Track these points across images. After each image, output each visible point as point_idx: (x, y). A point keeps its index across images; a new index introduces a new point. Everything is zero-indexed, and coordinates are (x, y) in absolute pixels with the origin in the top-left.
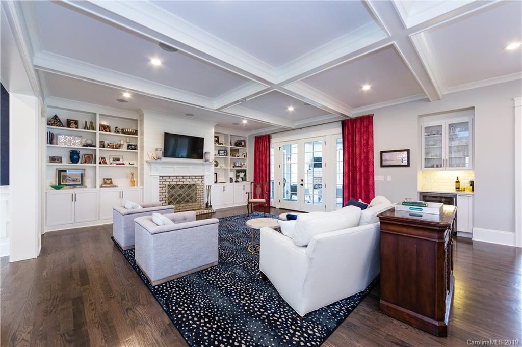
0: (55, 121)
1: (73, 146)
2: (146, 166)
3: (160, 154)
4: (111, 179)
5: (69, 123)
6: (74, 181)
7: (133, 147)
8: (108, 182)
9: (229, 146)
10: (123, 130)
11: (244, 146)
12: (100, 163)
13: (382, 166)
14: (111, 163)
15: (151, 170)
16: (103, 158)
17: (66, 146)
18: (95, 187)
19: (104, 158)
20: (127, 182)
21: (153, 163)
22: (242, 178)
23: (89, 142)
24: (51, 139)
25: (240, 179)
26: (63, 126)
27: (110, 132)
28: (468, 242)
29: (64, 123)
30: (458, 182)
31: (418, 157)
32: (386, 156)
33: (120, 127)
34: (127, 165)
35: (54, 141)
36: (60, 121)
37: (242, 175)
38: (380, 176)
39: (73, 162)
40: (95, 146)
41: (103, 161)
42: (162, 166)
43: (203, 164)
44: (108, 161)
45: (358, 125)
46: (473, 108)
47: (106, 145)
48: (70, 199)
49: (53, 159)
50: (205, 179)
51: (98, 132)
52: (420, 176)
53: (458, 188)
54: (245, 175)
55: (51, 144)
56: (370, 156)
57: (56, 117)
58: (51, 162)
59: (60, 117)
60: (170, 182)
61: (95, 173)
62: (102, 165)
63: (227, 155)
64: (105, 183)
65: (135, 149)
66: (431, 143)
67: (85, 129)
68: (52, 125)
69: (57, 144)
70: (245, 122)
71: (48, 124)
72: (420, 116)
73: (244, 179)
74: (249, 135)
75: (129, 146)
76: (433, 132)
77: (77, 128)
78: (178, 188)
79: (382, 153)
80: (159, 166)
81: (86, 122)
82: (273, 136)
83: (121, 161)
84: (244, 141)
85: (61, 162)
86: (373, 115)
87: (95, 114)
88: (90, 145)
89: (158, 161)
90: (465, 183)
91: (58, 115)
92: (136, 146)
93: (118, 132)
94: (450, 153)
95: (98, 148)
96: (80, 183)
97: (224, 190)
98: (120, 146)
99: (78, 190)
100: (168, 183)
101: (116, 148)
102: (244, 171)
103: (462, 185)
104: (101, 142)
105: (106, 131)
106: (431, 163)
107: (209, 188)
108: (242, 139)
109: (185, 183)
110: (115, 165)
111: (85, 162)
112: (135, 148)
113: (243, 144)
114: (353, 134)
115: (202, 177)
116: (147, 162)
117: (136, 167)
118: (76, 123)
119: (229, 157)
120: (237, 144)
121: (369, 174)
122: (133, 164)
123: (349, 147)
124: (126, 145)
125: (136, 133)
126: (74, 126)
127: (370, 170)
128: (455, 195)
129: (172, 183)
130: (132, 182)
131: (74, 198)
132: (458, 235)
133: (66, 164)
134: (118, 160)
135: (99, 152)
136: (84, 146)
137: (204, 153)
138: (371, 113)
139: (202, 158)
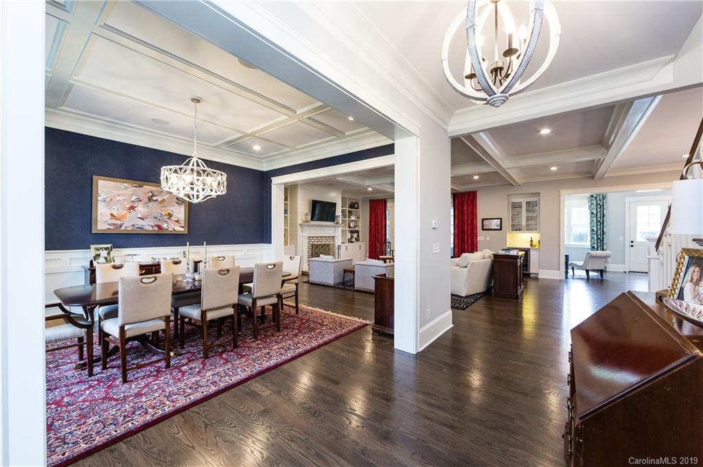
2: (299, 228)
3: (309, 217)
9: (348, 209)
11: (358, 208)
13: (483, 229)
15: (302, 232)
21: (305, 226)
25: (353, 240)
28: (536, 279)
30: (532, 241)
31: (507, 224)
32: (486, 222)
37: (355, 235)
38: (481, 237)
42: (309, 228)
45: (466, 198)
46: (539, 193)
50: (336, 240)
52: (508, 236)
53: (531, 245)
54: (358, 236)
56: (475, 222)
63: (346, 217)
66: (516, 213)
70: (370, 189)
72: (508, 195)
73: (357, 240)
74: (362, 198)
76: (516, 206)
79: (483, 220)
80: (307, 229)
82: (388, 200)
84: (358, 204)
86: (476, 192)
89: (307, 224)
90: (535, 242)
94: (527, 221)
97: (347, 250)
100: (312, 243)
102: (357, 232)
103: (534, 243)
106: (516, 228)
107: (339, 247)
108: (354, 201)
109: (323, 243)
113: (356, 206)
114: (462, 205)
115: (333, 237)
116: (300, 225)
119: (347, 219)
120: (352, 206)
121: (474, 236)
123: (458, 214)
127: (475, 232)
128: (529, 249)
129: (315, 243)
132: (531, 275)
137: (336, 216)
138: (475, 190)
139: (334, 221)
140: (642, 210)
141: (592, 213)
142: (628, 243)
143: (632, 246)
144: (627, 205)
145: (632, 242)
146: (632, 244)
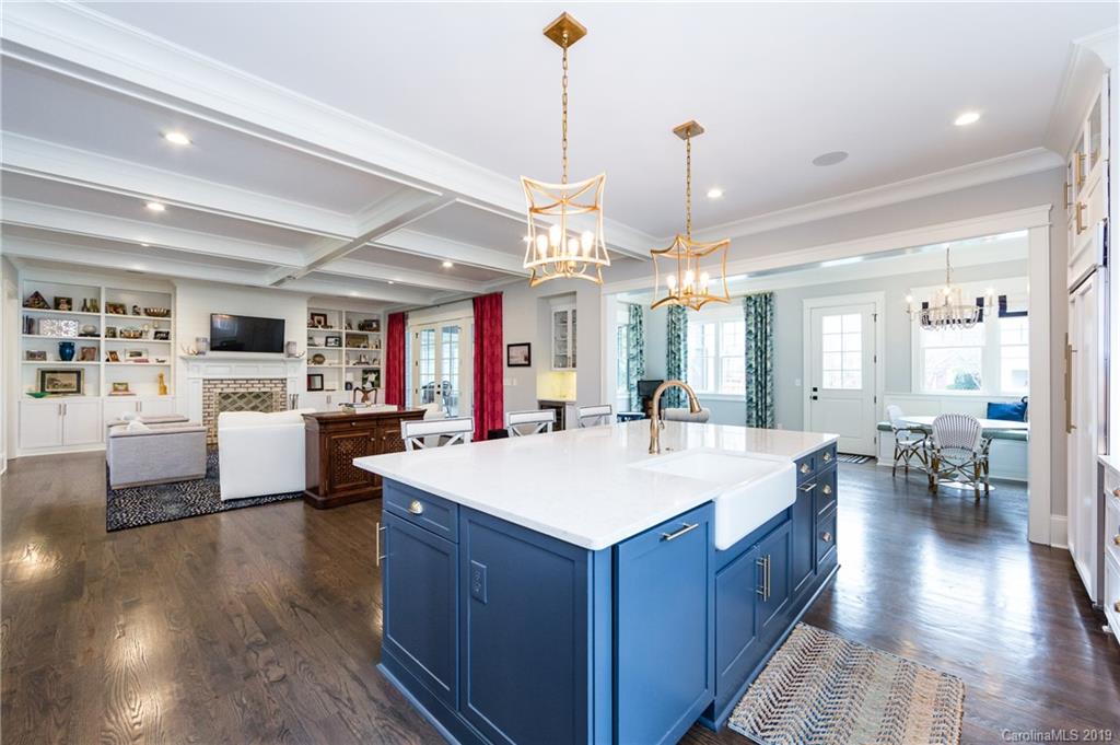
0: (36, 300)
1: (64, 336)
2: (181, 364)
4: (126, 384)
5: (57, 303)
6: (65, 386)
7: (163, 336)
8: (120, 389)
9: (344, 331)
10: (146, 310)
11: (377, 329)
12: (108, 360)
13: (509, 365)
14: (127, 360)
15: (188, 369)
16: (111, 353)
17: (54, 336)
18: (99, 395)
19: (115, 353)
20: (154, 389)
21: (191, 359)
22: (373, 383)
23: (90, 329)
24: (30, 326)
25: (368, 385)
26: (49, 308)
27: (124, 313)
29: (51, 302)
32: (513, 351)
33: (142, 306)
34: (152, 361)
35: (35, 328)
36: (43, 300)
37: (372, 377)
38: (508, 379)
39: (64, 359)
40: (99, 336)
41: (113, 357)
42: (207, 364)
43: (283, 361)
44: (120, 357)
46: (575, 293)
47: (118, 333)
48: (57, 411)
49: (31, 356)
50: (290, 383)
51: (103, 313)
54: (377, 378)
55: (29, 333)
56: (500, 350)
57: (37, 295)
58: (28, 359)
59: (44, 294)
60: (222, 389)
61: (99, 374)
62: (111, 363)
63: (340, 345)
64: (116, 390)
65: (167, 338)
67: (83, 310)
68: (31, 307)
69: (38, 333)
71: (24, 306)
73: (375, 384)
74: (383, 312)
75: (156, 333)
77: (70, 309)
78: (235, 397)
79: (509, 346)
80: (203, 365)
81: (85, 300)
82: (410, 314)
83: (144, 357)
84: (376, 322)
85: (45, 359)
86: (502, 293)
87: (99, 288)
88: (92, 335)
89: (201, 356)
91: (40, 292)
92: (168, 333)
93: (138, 314)
94: (574, 348)
95: (102, 338)
96: (75, 390)
97: (329, 402)
98: (141, 334)
99: (70, 401)
100: (220, 391)
101: (135, 337)
102: (377, 371)
104: (108, 329)
105: (118, 313)
109: (263, 390)
110: (132, 363)
111: (83, 359)
112: (166, 336)
113: (375, 325)
115: (283, 381)
116: (182, 358)
117: (169, 366)
118: (69, 302)
119: (344, 348)
120: (361, 327)
121: (494, 377)
122: (163, 361)
124: (152, 332)
125: (168, 314)
126: (66, 306)
128: (564, 404)
129: (227, 391)
130: (161, 388)
131: (62, 411)
133: (52, 361)
134: (140, 354)
135: (105, 345)
136: (81, 335)
137: (285, 343)
138: (499, 290)
139: (282, 351)
140: (830, 323)
141: (749, 332)
142: (808, 393)
143: (815, 398)
144: (806, 313)
145: (815, 390)
146: (815, 394)
